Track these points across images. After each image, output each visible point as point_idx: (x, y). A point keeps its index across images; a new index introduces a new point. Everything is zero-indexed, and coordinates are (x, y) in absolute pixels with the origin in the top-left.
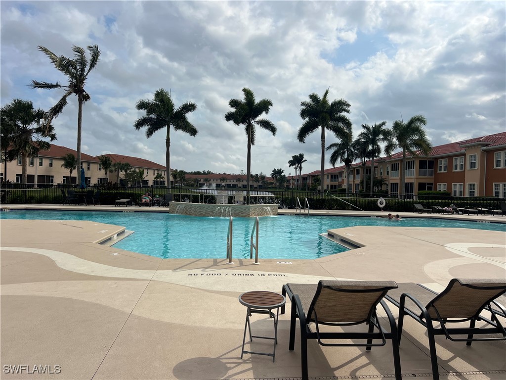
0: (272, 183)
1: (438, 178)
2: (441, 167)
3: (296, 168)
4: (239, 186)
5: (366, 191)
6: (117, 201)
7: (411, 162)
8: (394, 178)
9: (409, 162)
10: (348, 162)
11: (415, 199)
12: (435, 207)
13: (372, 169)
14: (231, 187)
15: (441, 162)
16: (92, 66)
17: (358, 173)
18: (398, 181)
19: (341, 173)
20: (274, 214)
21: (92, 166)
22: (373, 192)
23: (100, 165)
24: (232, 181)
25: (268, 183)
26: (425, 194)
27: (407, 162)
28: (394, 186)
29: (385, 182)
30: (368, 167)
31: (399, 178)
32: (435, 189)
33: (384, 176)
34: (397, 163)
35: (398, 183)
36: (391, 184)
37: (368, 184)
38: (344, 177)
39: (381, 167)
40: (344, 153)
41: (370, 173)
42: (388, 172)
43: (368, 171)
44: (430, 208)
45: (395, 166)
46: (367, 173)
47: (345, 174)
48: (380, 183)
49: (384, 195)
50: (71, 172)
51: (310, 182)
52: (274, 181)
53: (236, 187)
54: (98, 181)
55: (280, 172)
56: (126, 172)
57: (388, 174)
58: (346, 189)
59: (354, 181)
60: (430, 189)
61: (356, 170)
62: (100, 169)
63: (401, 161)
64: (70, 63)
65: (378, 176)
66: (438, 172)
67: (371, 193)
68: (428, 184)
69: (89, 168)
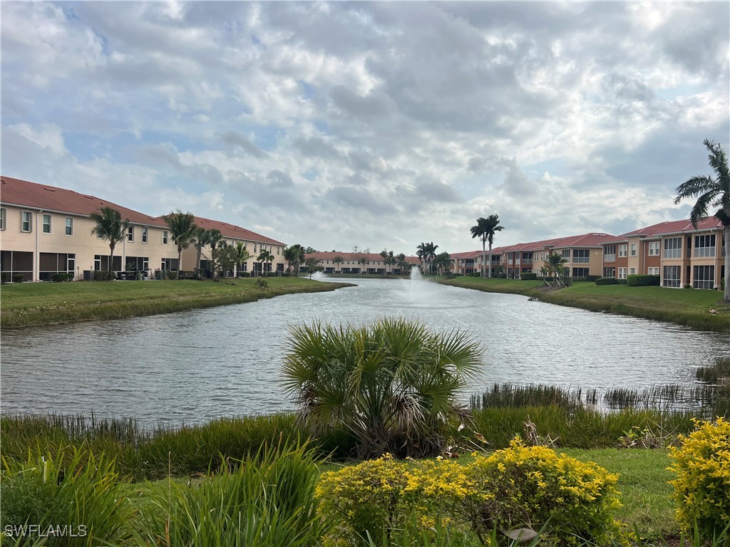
3: (484, 240)
4: (362, 270)
14: (351, 272)
21: (151, 234)
23: (166, 233)
24: (351, 262)
50: (112, 246)
53: (357, 273)
54: (163, 264)
56: (213, 246)
62: (165, 241)
69: (144, 239)
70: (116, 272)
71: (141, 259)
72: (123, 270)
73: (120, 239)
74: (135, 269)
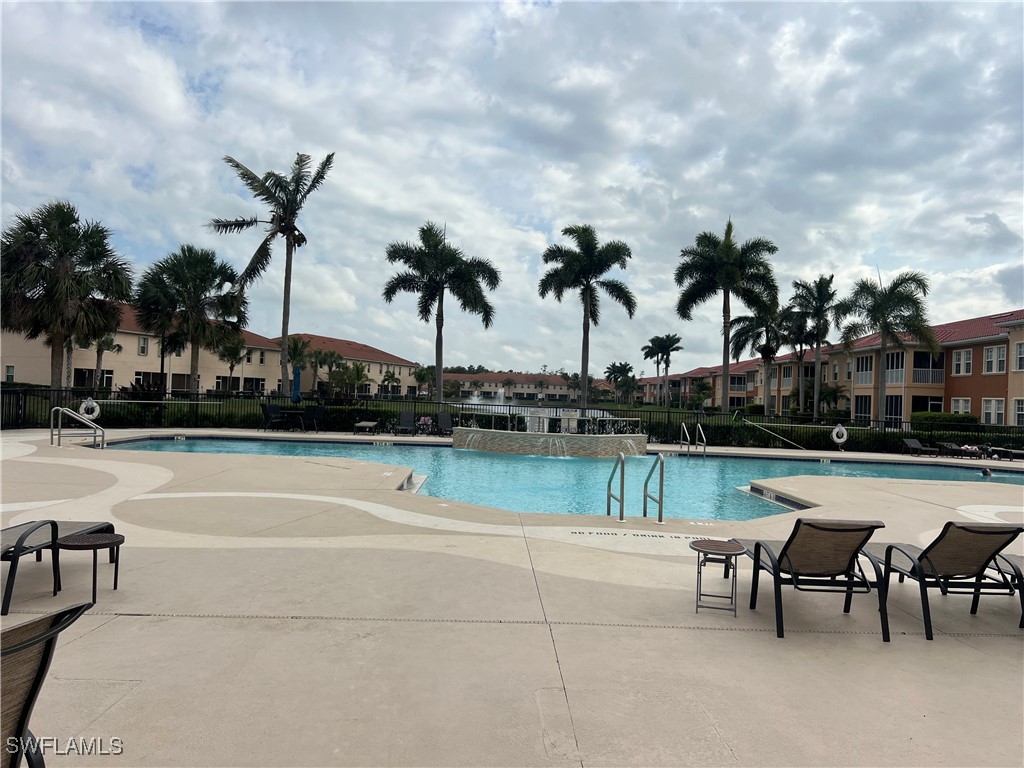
0: (606, 392)
1: (953, 388)
2: (958, 366)
3: (658, 363)
5: (805, 410)
6: (357, 425)
7: (898, 354)
8: (862, 385)
9: (893, 354)
10: (768, 352)
11: (906, 428)
12: (945, 444)
13: (818, 367)
15: (959, 354)
16: (313, 186)
17: (787, 373)
18: (871, 393)
19: (751, 375)
20: (640, 453)
21: (268, 356)
22: (819, 412)
24: (526, 386)
25: (599, 391)
26: (926, 419)
27: (888, 355)
28: (863, 402)
29: (843, 394)
30: (809, 363)
31: (872, 385)
32: (948, 408)
33: (842, 380)
34: (869, 355)
35: (870, 397)
36: (857, 397)
37: (809, 396)
38: (759, 380)
39: (835, 362)
40: (759, 335)
41: (813, 375)
42: (849, 373)
43: (809, 370)
44: (933, 446)
45: (863, 363)
46: (806, 375)
47: (761, 376)
48: (833, 394)
49: (842, 418)
50: (232, 368)
51: (687, 391)
52: (611, 387)
54: (279, 385)
55: (624, 369)
56: (330, 368)
57: (849, 377)
58: (763, 407)
59: (779, 391)
60: (936, 408)
61: (784, 368)
63: (878, 352)
64: (279, 182)
65: (830, 381)
66: (954, 374)
67: (816, 415)
68: (933, 399)
69: (262, 361)
70: (234, 392)
71: (258, 380)
72: (241, 389)
73: (239, 360)
74: (252, 390)
